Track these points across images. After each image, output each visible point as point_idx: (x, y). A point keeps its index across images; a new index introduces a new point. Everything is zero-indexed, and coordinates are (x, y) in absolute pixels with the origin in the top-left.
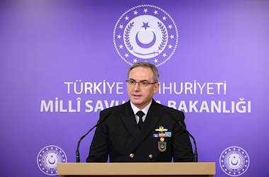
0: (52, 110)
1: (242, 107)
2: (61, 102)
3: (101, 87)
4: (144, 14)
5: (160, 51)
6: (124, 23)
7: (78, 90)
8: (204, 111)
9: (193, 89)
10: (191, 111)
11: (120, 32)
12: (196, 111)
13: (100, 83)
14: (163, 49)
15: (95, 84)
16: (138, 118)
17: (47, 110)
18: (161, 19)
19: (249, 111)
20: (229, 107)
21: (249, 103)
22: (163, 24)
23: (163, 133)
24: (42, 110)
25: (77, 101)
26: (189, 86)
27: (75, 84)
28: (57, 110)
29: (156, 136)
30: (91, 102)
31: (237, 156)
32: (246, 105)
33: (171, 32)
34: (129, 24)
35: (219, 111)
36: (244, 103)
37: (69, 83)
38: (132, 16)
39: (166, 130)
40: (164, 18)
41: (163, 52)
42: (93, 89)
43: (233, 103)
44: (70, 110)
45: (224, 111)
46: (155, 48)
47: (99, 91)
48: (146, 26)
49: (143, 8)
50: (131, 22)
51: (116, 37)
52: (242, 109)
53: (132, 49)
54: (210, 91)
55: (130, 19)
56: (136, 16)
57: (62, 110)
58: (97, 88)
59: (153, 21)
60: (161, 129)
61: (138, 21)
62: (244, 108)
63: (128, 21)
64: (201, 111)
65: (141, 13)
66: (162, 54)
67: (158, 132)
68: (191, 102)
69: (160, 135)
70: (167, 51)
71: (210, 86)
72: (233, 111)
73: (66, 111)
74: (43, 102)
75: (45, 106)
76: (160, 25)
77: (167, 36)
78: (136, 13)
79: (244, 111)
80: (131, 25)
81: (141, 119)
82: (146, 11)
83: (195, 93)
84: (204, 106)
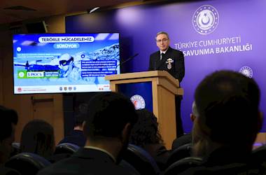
5: (212, 26)
6: (197, 15)
11: (195, 19)
14: (213, 24)
15: (186, 43)
18: (212, 11)
19: (251, 49)
20: (242, 48)
21: (251, 45)
26: (224, 40)
29: (167, 62)
33: (216, 16)
35: (238, 50)
38: (200, 11)
42: (185, 46)
43: (244, 46)
46: (209, 24)
47: (188, 46)
48: (205, 15)
50: (199, 14)
51: (194, 22)
52: (248, 49)
53: (200, 26)
54: (234, 41)
59: (208, 12)
61: (202, 13)
64: (230, 51)
65: (203, 9)
68: (225, 48)
69: (169, 62)
70: (215, 25)
72: (244, 50)
76: (211, 14)
77: (214, 18)
78: (201, 9)
82: (205, 8)
83: (227, 43)
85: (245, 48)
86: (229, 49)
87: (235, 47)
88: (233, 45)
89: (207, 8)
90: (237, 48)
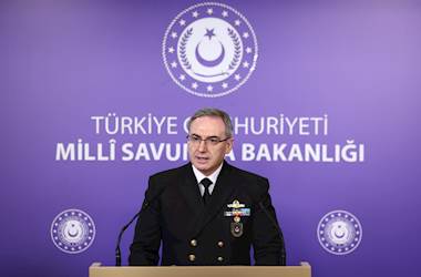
0: (73, 158)
1: (351, 153)
2: (87, 145)
3: (145, 125)
4: (208, 16)
5: (232, 72)
6: (179, 29)
7: (112, 128)
8: (295, 159)
9: (278, 126)
10: (275, 158)
11: (173, 43)
12: (284, 158)
13: (144, 119)
14: (236, 67)
15: (136, 119)
16: (203, 188)
17: (65, 158)
18: (233, 24)
19: (362, 159)
20: (331, 153)
21: (362, 147)
22: (235, 32)
23: (238, 209)
24: (58, 158)
25: (109, 144)
26: (272, 122)
27: (107, 119)
28: (80, 158)
29: (228, 214)
30: (130, 145)
31: (344, 225)
32: (357, 150)
33: (248, 43)
34: (185, 32)
35: (317, 158)
36: (354, 147)
37: (98, 119)
38: (190, 19)
39: (243, 206)
40: (238, 23)
41: (236, 73)
42: (133, 126)
43: (337, 147)
44: (100, 158)
45: (325, 159)
47: (142, 129)
48: (210, 34)
49: (206, 8)
50: (189, 28)
51: (167, 51)
52: (351, 157)
53: (190, 68)
54: (304, 129)
55: (187, 24)
56: (195, 19)
57: (87, 158)
58: (139, 125)
59: (220, 26)
60: (236, 205)
61: (199, 27)
62: (354, 154)
63: (184, 27)
64: (290, 159)
65: (203, 15)
66: (233, 75)
67: (231, 209)
68: (276, 146)
69: (234, 213)
70: (242, 71)
71: (304, 122)
72: (337, 159)
73: (93, 158)
74: (60, 146)
75: (63, 152)
76: (231, 33)
77: (241, 49)
78: (195, 14)
79: (354, 159)
80: (189, 33)
81: (207, 190)
82: (210, 11)
83: (282, 132)
84: (296, 152)
85: (341, 153)
86: (286, 152)
87: (308, 147)
88: (302, 142)
89: (217, 14)
90: (316, 153)
